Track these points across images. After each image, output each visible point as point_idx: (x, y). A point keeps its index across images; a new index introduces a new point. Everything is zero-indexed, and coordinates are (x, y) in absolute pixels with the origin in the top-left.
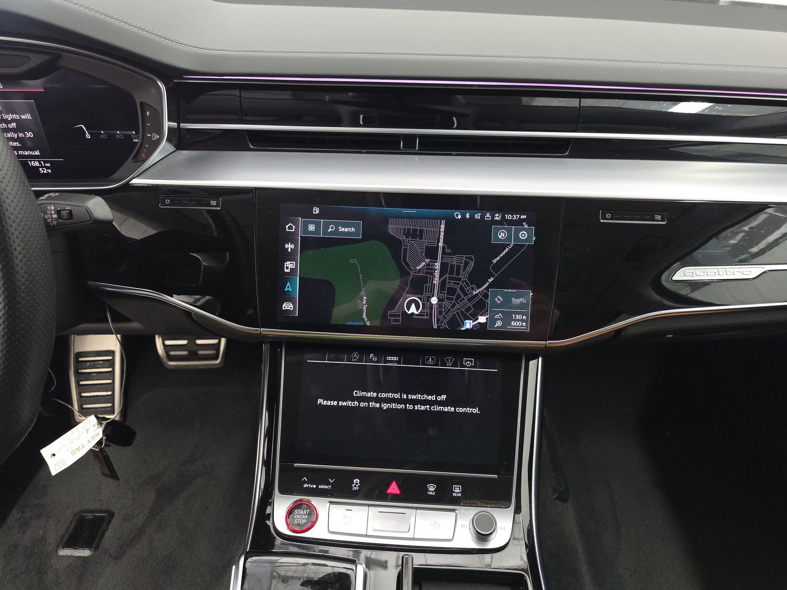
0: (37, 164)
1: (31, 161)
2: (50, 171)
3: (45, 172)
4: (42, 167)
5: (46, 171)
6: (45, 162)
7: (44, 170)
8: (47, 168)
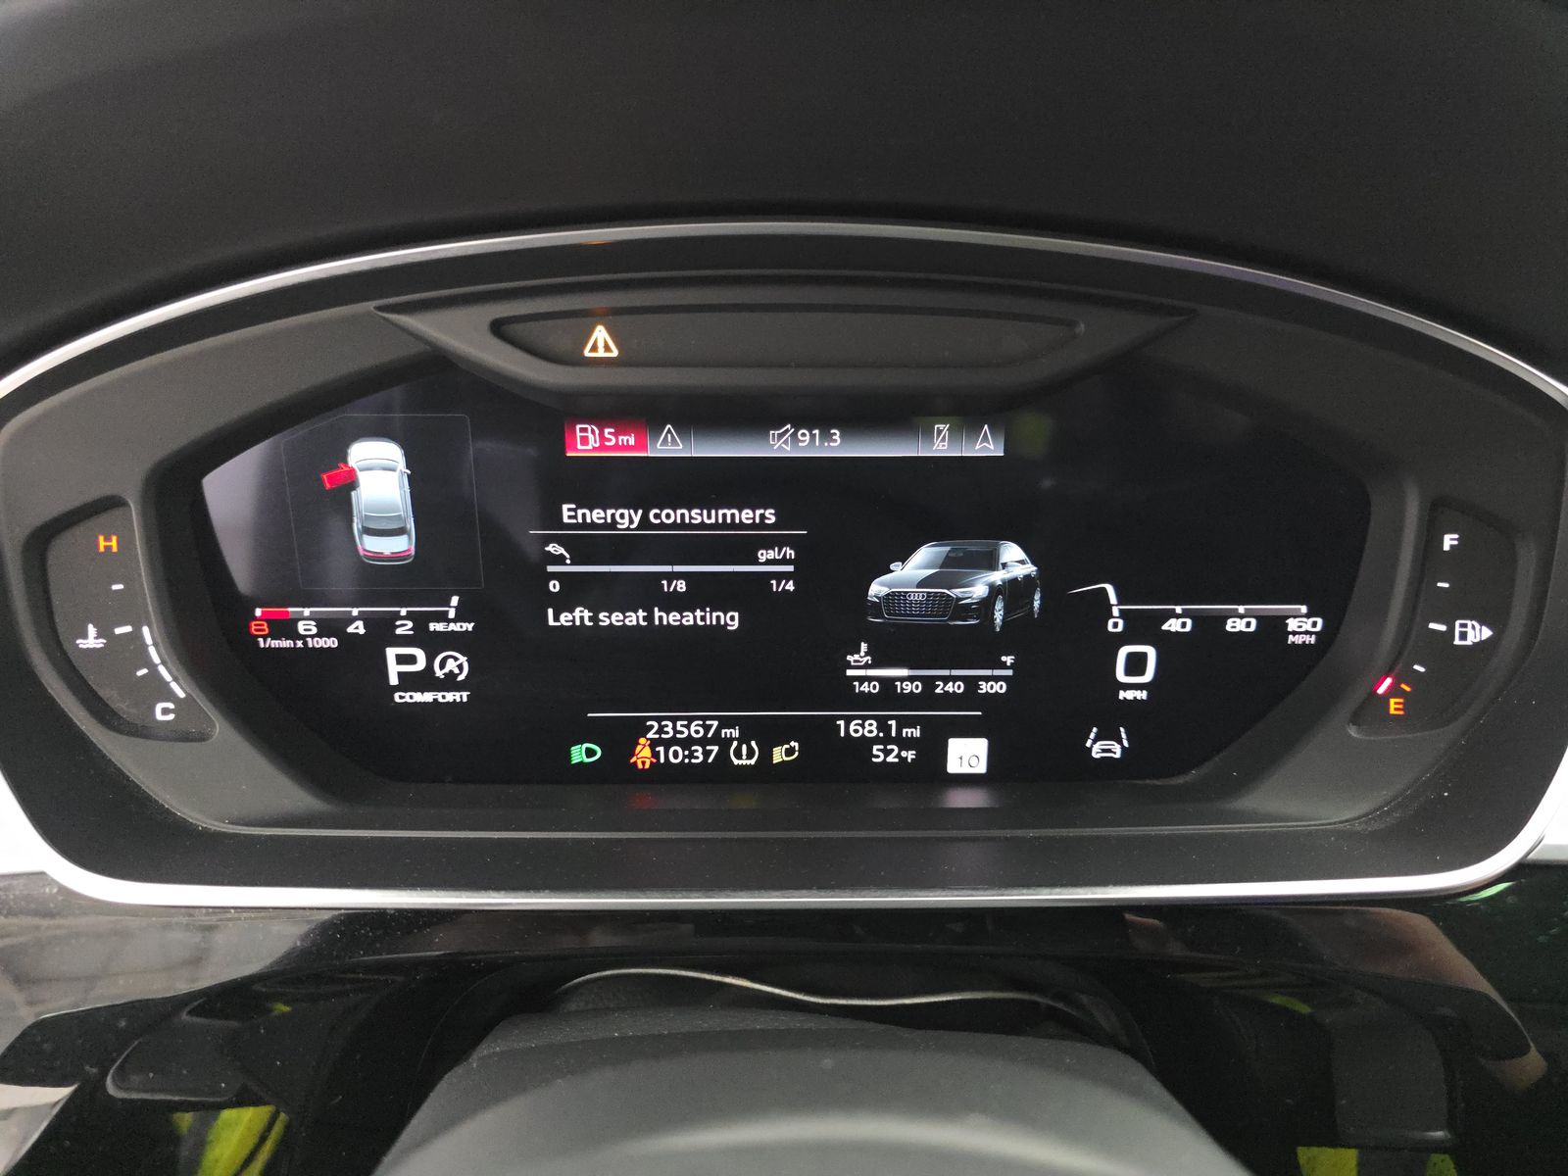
0: (871, 729)
1: (848, 720)
2: (910, 755)
3: (891, 759)
4: (887, 740)
5: (898, 756)
6: (903, 723)
7: (887, 753)
8: (905, 743)
